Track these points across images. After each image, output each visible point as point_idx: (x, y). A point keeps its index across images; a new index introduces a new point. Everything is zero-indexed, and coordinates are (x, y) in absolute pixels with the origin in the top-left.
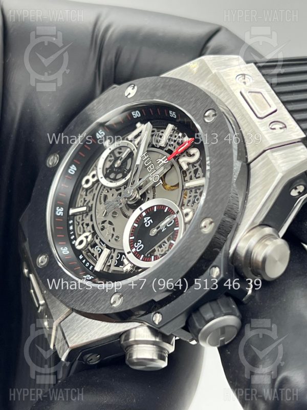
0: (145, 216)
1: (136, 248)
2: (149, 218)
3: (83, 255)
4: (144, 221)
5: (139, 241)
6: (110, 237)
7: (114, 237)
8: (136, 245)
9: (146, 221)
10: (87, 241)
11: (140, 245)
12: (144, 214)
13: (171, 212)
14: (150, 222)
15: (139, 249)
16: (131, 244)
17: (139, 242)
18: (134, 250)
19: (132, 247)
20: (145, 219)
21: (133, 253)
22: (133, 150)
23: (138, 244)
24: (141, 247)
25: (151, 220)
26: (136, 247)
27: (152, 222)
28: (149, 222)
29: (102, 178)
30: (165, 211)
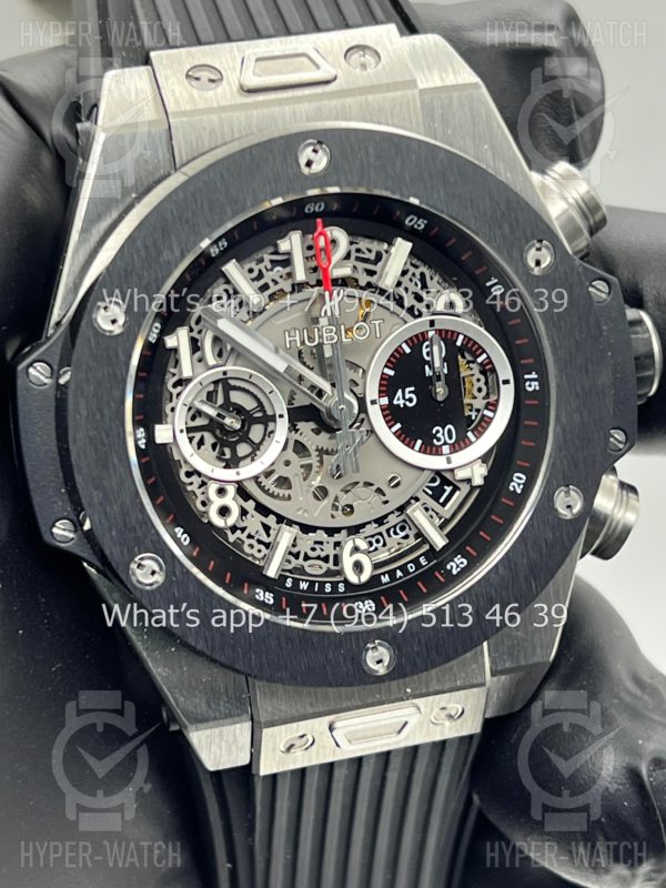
0: (391, 400)
1: (445, 443)
2: (400, 391)
3: (384, 574)
4: (398, 405)
5: (434, 432)
6: (379, 498)
7: (385, 489)
8: (439, 440)
9: (401, 402)
10: (363, 552)
11: (443, 434)
12: (385, 401)
13: (417, 341)
14: (410, 392)
15: (450, 438)
16: (431, 450)
17: (438, 432)
18: (446, 449)
19: (437, 452)
20: (395, 402)
21: (451, 453)
22: (221, 376)
23: (439, 435)
24: (449, 431)
25: (408, 390)
26: (442, 442)
27: (412, 389)
28: (407, 396)
29: (238, 474)
30: (408, 350)
